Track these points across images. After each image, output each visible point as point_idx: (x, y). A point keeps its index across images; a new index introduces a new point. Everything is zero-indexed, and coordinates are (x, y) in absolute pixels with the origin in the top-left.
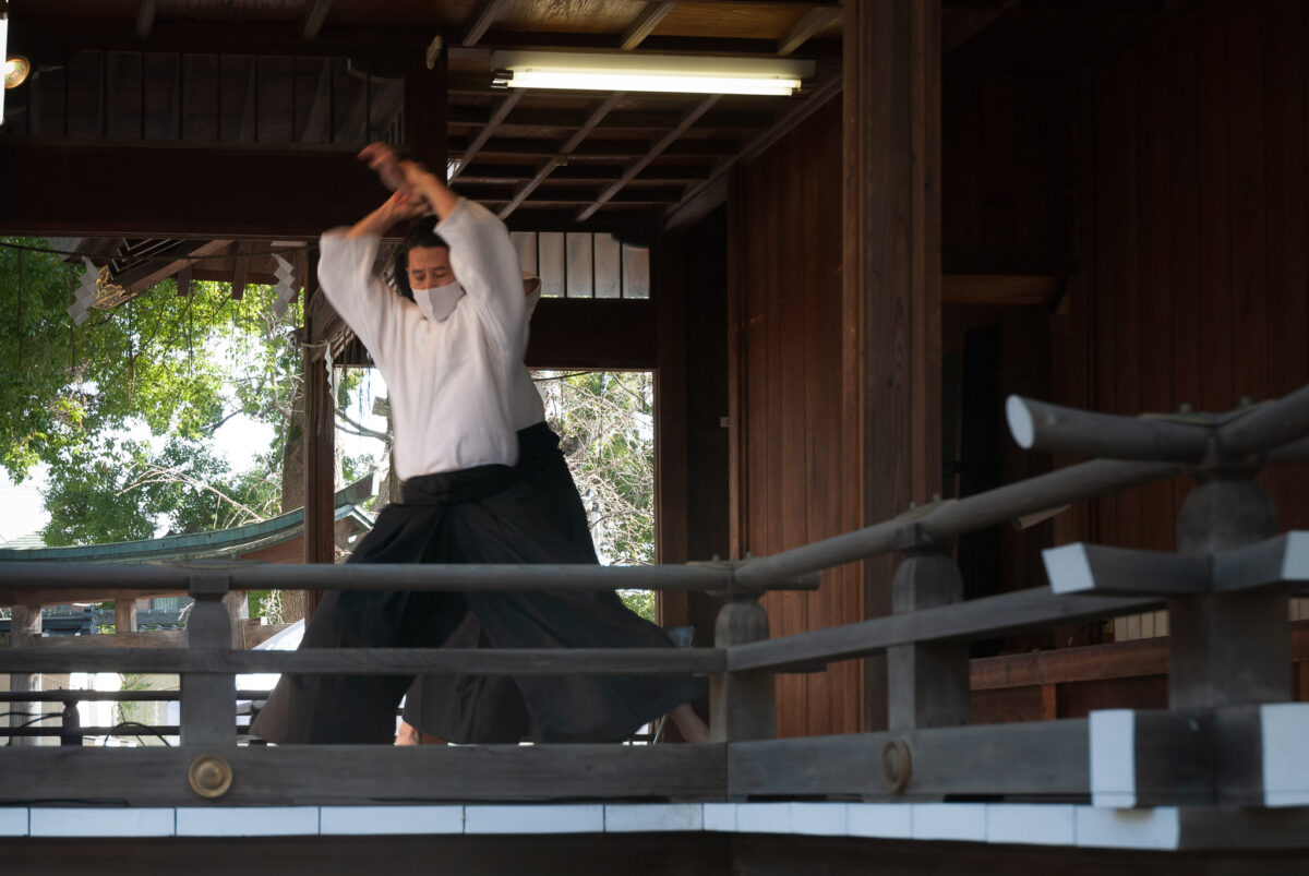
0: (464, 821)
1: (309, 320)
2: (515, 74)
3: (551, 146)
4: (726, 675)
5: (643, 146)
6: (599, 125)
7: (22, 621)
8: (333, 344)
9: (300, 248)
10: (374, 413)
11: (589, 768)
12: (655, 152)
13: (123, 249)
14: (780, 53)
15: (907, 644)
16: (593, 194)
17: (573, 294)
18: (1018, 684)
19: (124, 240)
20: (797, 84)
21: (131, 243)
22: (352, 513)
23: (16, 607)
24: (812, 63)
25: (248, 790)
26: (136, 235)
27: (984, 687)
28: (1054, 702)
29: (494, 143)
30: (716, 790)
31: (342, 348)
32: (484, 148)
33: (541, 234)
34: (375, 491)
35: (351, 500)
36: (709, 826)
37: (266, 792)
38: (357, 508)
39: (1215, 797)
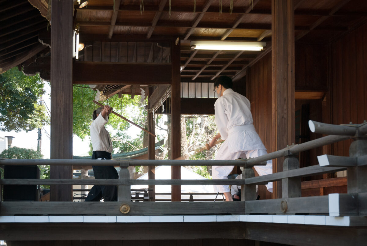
0: (183, 219)
1: (149, 103)
2: (196, 46)
3: (205, 63)
4: (245, 185)
5: (226, 62)
6: (216, 58)
7: (83, 173)
8: (154, 109)
9: (147, 87)
10: (164, 125)
11: (213, 207)
12: (229, 64)
13: (106, 87)
14: (258, 41)
15: (287, 178)
16: (215, 74)
17: (210, 97)
18: (314, 187)
19: (106, 85)
20: (262, 48)
21: (108, 86)
22: (159, 148)
23: (82, 170)
24: (265, 43)
25: (133, 212)
26: (109, 84)
27: (306, 188)
28: (323, 191)
29: (192, 62)
30: (243, 213)
31: (156, 110)
32: (189, 63)
33: (203, 83)
34: (165, 143)
35: (159, 145)
36: (241, 220)
37: (138, 212)
38: (161, 147)
39: (358, 214)
